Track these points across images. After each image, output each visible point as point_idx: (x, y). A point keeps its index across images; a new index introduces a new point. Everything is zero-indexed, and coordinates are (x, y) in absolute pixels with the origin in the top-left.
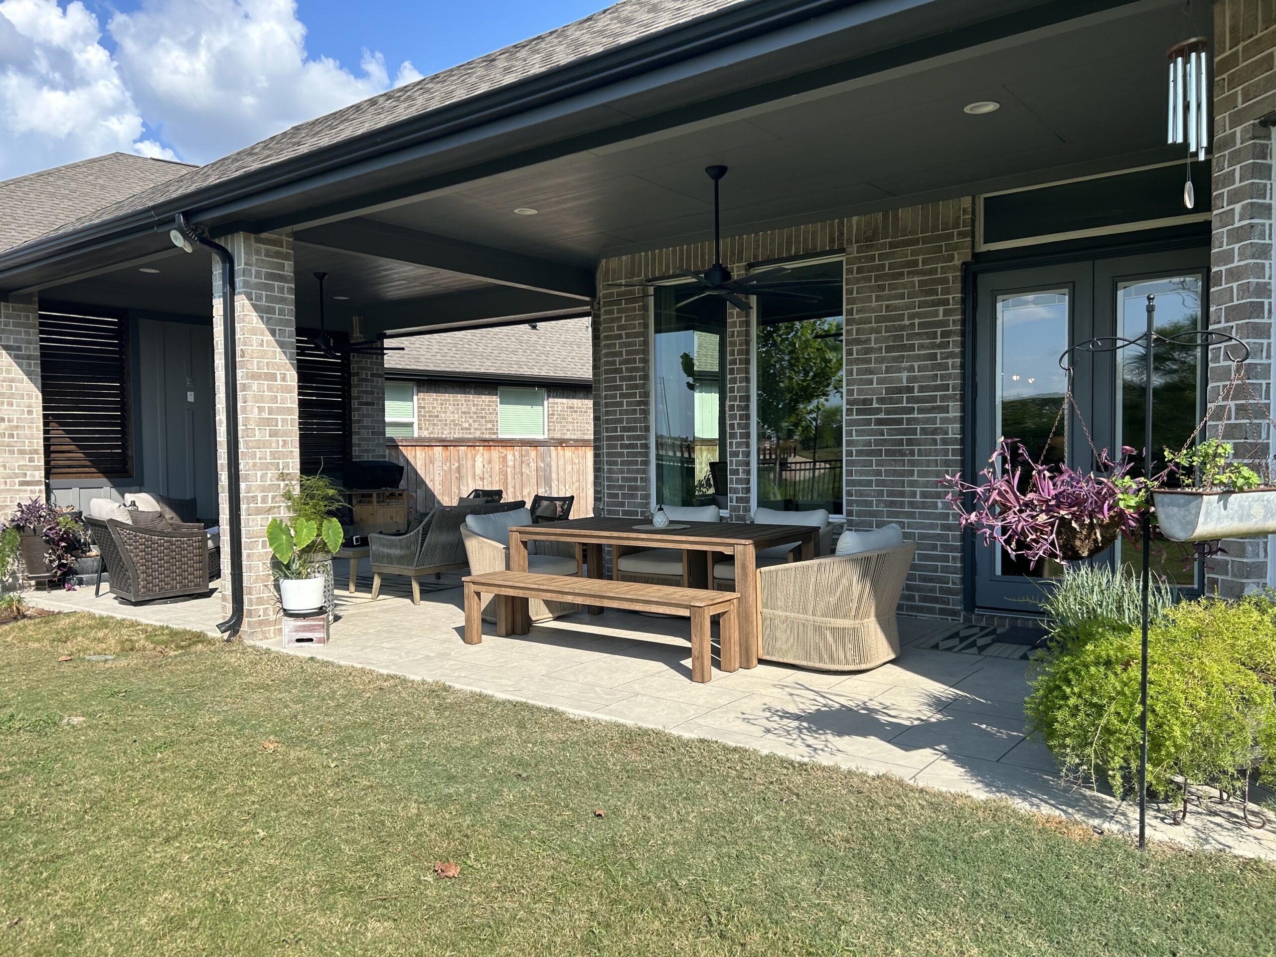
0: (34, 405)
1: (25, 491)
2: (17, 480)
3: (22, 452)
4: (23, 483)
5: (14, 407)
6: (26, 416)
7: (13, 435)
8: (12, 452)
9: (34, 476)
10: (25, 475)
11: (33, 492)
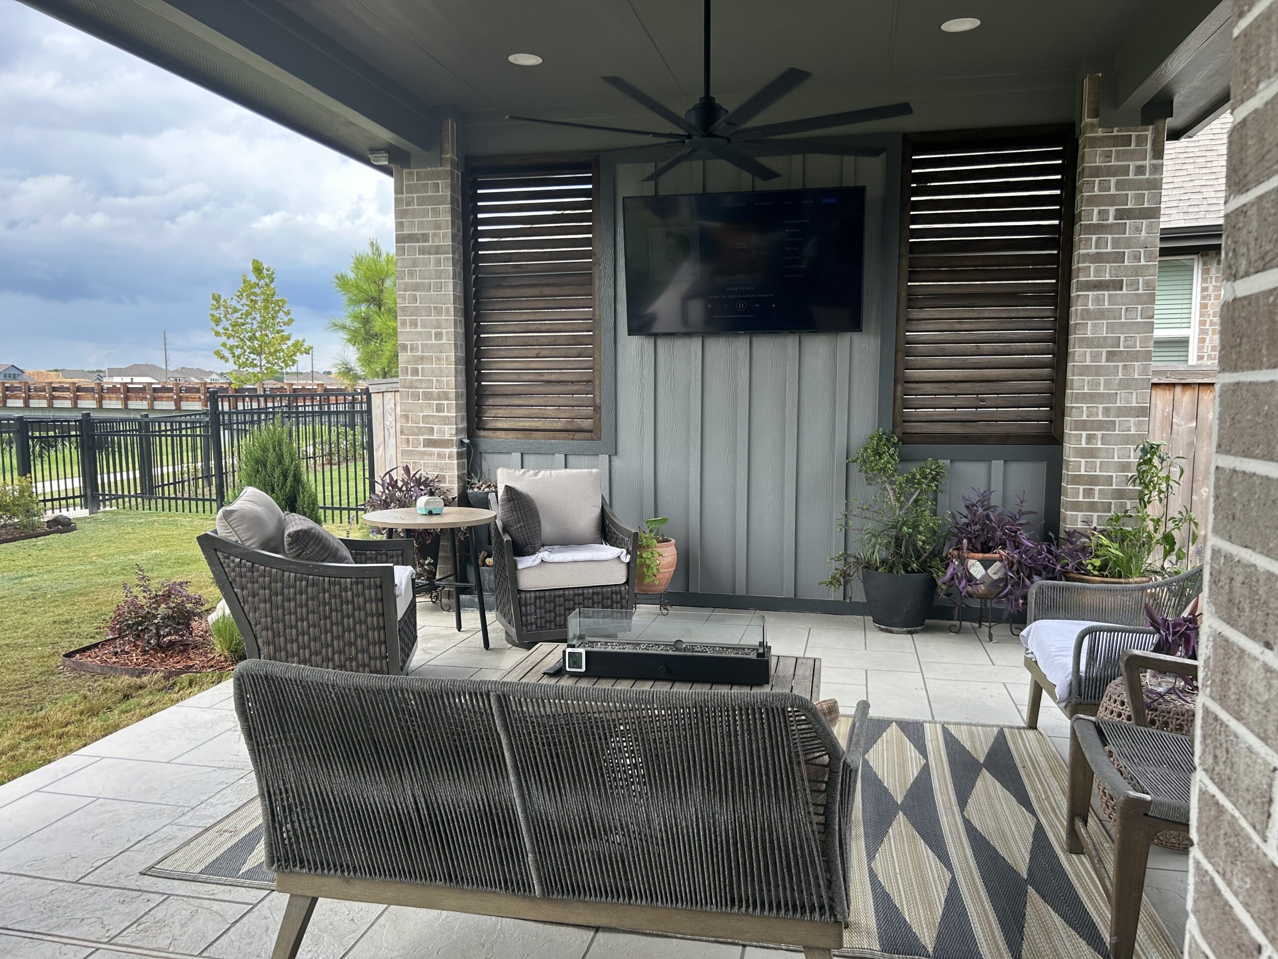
0: (444, 324)
2: (422, 438)
4: (430, 443)
5: (419, 329)
6: (434, 341)
7: (417, 369)
8: (416, 396)
9: (443, 433)
10: (431, 430)
11: (440, 456)
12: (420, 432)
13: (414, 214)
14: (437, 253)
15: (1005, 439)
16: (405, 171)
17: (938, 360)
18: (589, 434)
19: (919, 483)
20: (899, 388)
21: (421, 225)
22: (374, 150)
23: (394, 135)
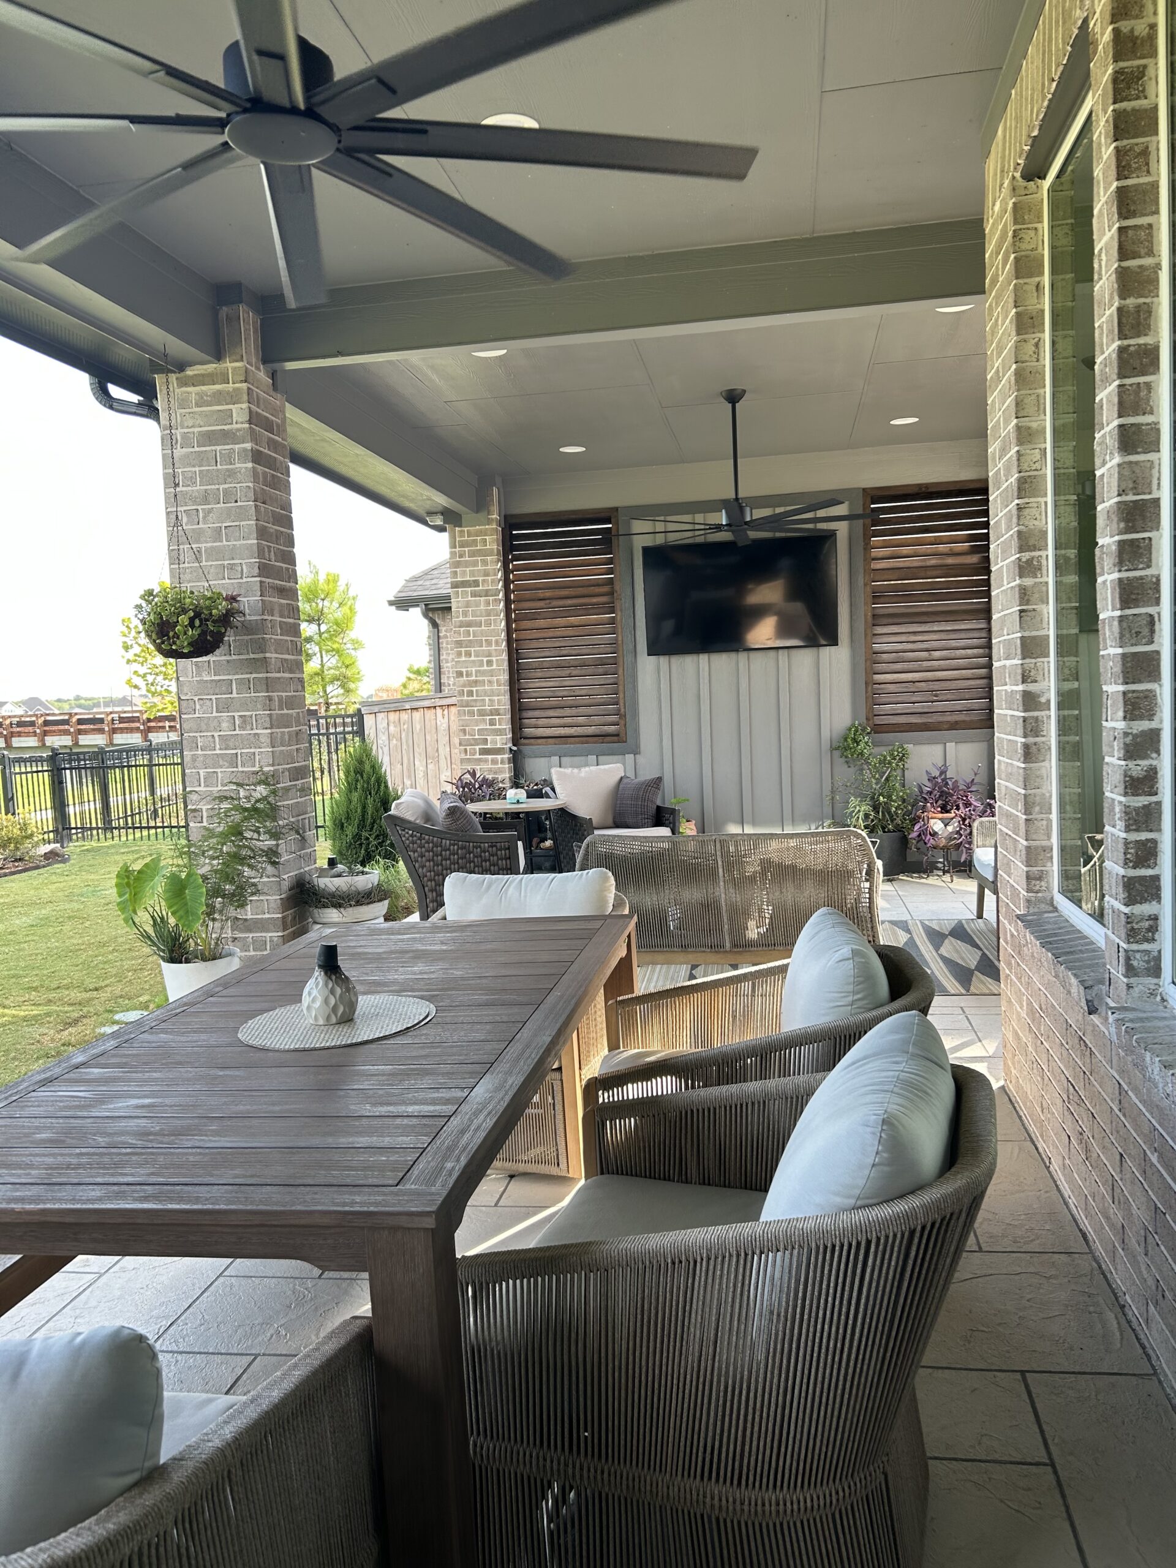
3: (482, 713)
4: (485, 751)
5: (473, 658)
7: (472, 692)
9: (494, 742)
10: (485, 741)
11: (494, 762)
12: (476, 742)
13: (467, 564)
14: (486, 596)
15: (954, 726)
16: (457, 529)
17: (899, 666)
18: (616, 738)
19: (890, 763)
20: (870, 688)
21: (472, 573)
22: (430, 513)
23: (450, 500)
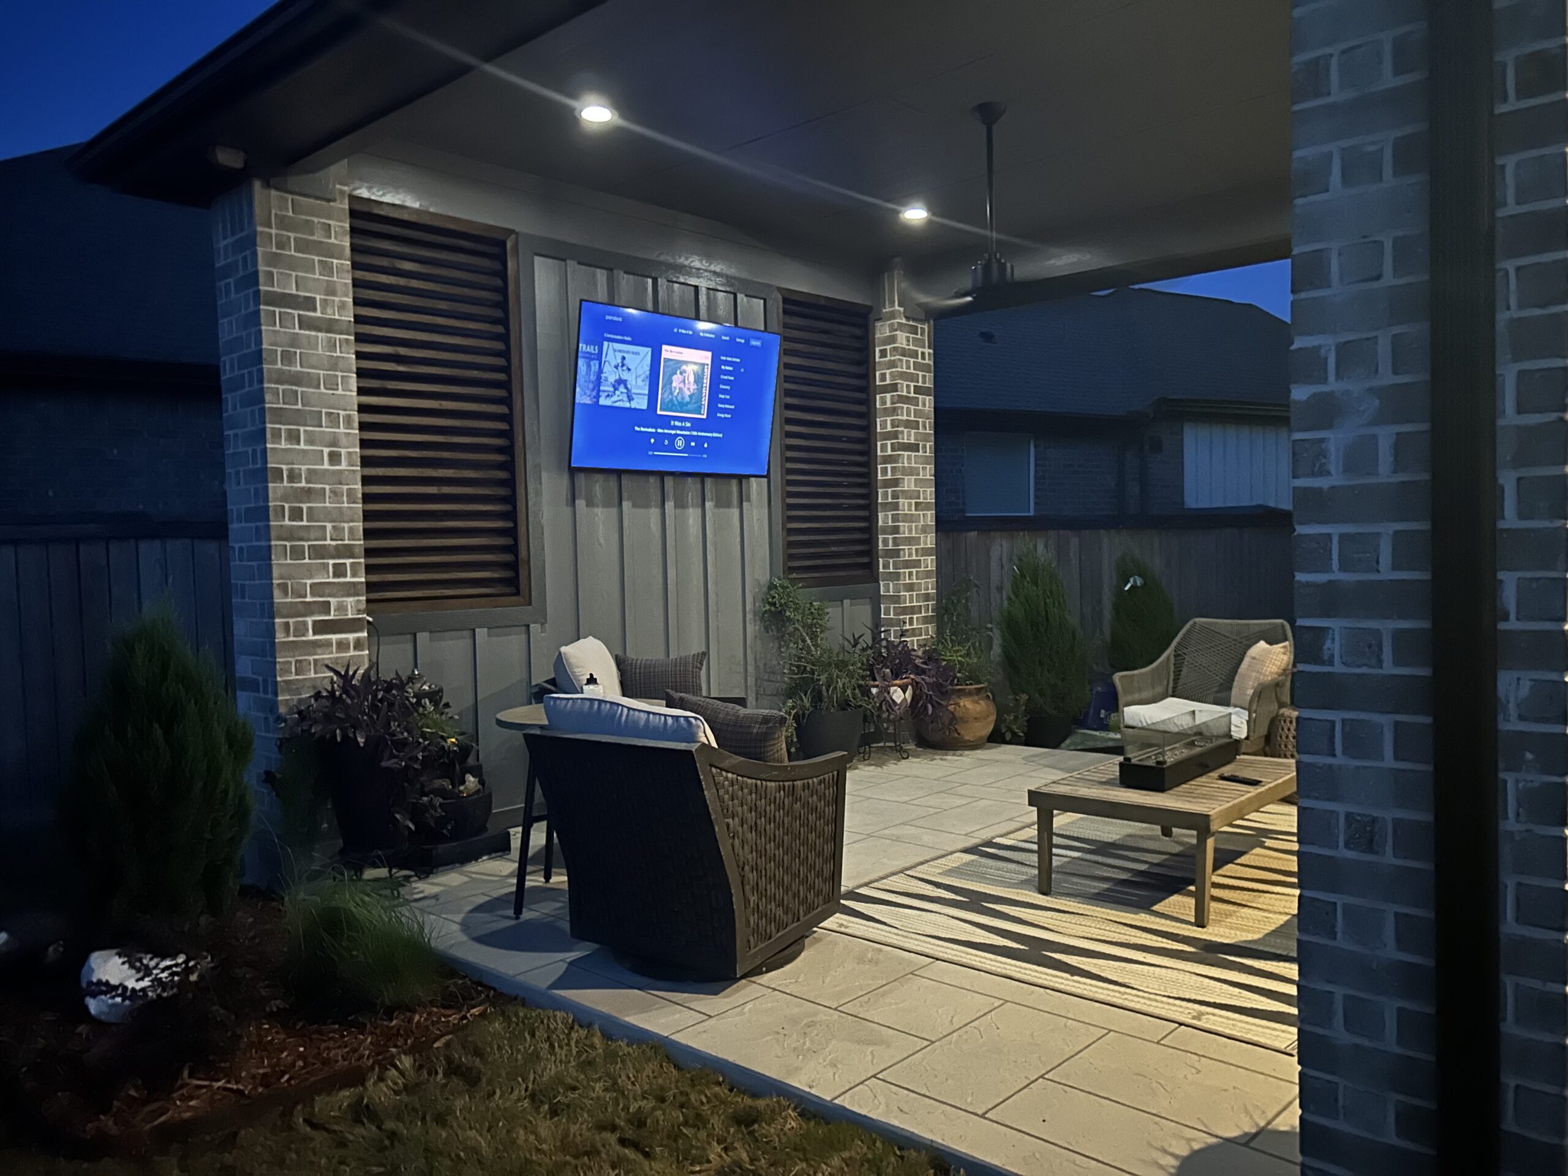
0: (343, 440)
1: (328, 644)
2: (310, 620)
3: (320, 552)
4: (324, 627)
5: (302, 446)
6: (326, 465)
7: (300, 510)
8: (298, 553)
10: (326, 607)
11: (342, 646)
12: (308, 610)
14: (328, 331)
18: (514, 599)
